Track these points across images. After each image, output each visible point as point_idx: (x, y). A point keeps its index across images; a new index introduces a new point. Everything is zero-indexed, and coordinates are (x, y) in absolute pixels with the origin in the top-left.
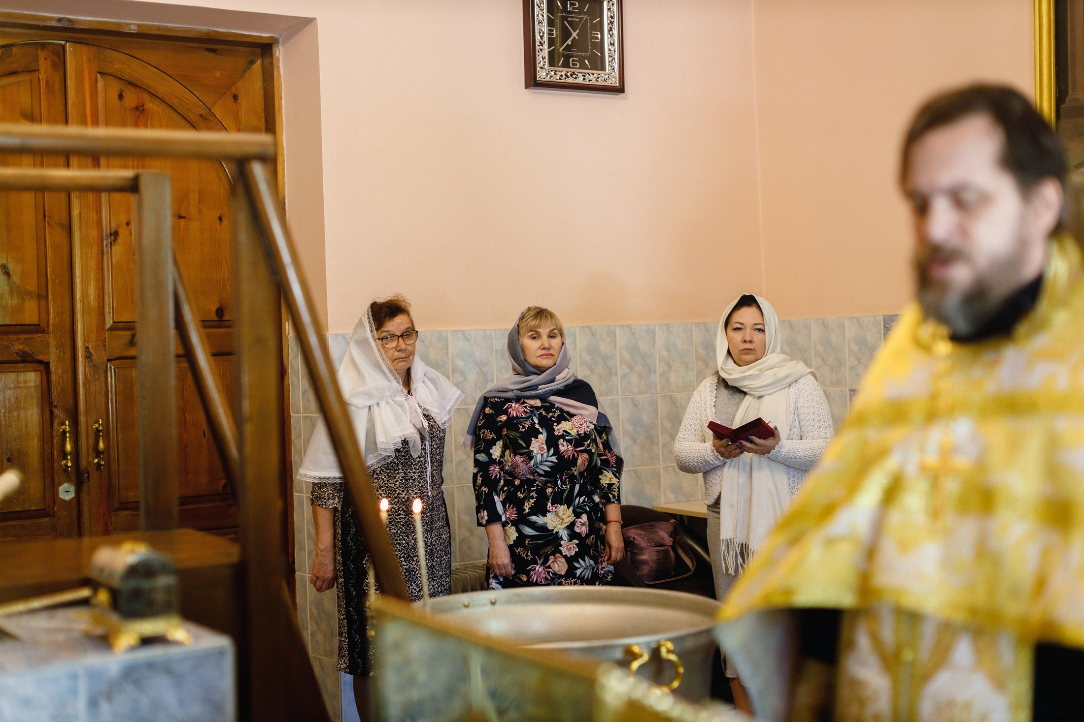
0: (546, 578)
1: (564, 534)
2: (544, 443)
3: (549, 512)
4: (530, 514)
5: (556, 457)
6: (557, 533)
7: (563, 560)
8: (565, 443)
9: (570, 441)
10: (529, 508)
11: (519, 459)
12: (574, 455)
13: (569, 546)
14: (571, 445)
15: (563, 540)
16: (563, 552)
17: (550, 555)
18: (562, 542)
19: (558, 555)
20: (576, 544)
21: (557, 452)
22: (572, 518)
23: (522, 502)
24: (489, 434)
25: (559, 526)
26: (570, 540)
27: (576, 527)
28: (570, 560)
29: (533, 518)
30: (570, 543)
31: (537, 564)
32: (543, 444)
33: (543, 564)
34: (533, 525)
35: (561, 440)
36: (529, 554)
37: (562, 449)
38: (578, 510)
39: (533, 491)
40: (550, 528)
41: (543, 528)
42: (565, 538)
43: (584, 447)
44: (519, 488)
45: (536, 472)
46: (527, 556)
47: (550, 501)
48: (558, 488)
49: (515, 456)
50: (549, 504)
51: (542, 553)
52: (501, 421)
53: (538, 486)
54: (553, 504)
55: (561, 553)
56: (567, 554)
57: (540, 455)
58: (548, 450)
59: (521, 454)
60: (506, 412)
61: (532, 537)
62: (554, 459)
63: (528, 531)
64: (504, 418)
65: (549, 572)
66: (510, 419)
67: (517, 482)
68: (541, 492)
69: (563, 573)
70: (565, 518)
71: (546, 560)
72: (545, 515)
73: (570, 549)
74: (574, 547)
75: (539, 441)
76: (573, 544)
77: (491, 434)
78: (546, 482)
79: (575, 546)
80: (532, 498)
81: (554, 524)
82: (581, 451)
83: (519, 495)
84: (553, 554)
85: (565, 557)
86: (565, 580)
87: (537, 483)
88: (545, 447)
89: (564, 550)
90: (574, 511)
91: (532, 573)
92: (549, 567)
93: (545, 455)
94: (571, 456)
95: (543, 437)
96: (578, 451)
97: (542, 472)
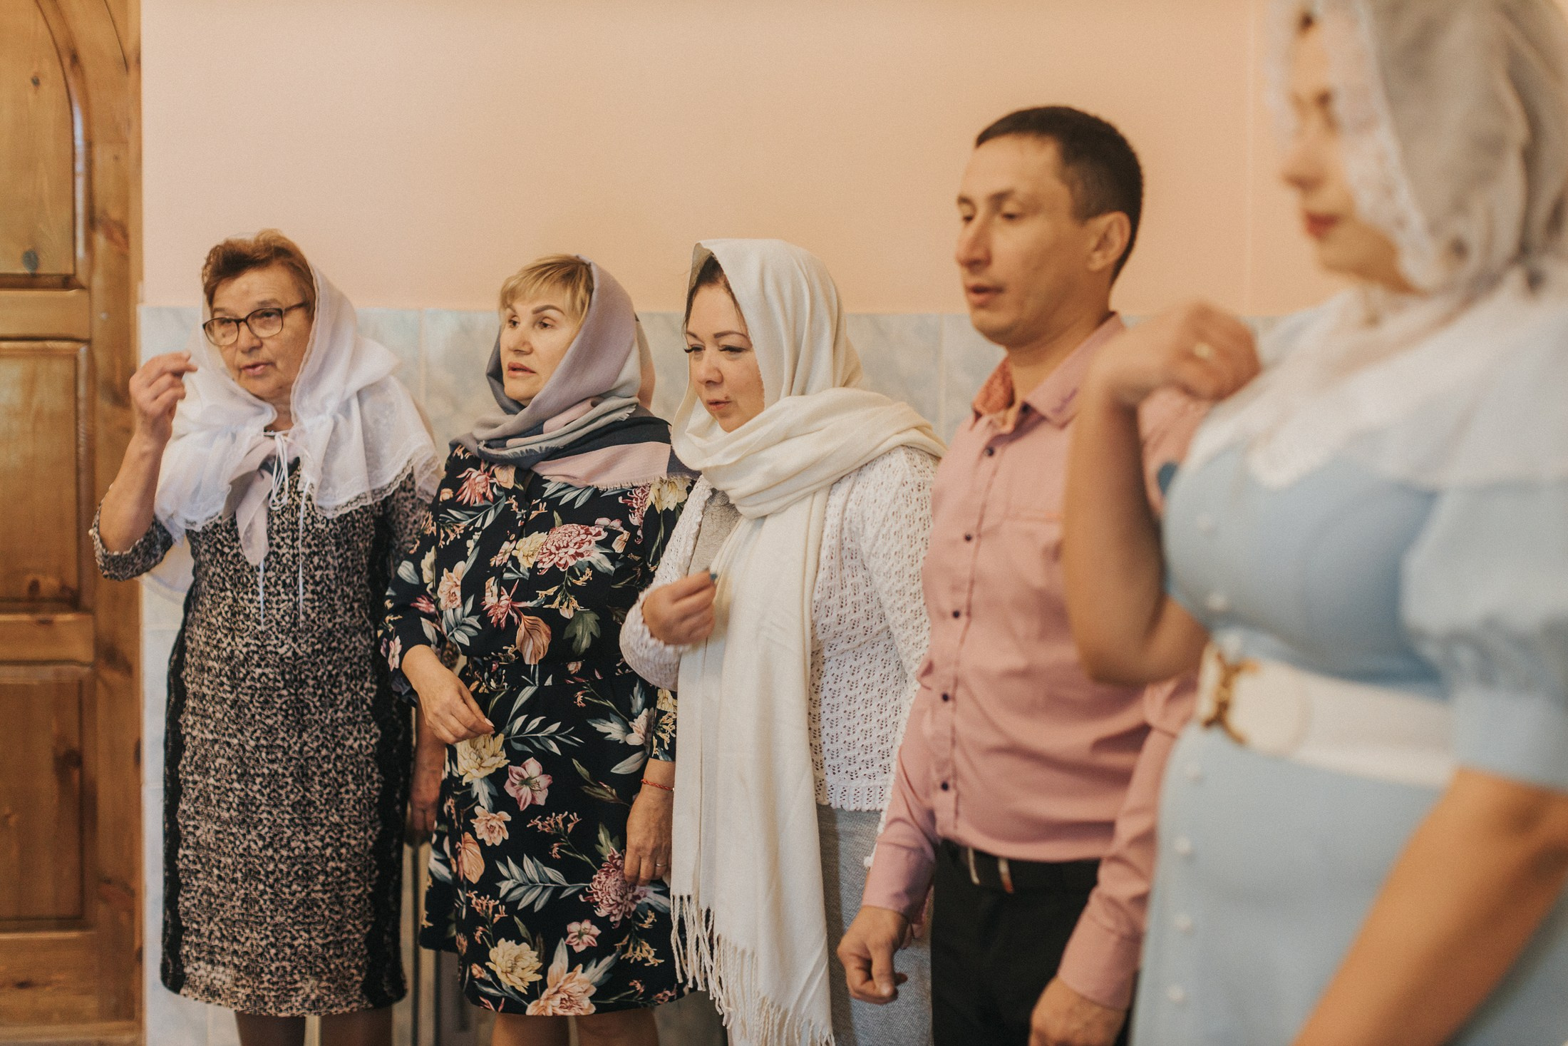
1: (482, 791)
2: (459, 583)
5: (478, 617)
6: (469, 785)
7: (476, 849)
8: (495, 589)
9: (510, 585)
12: (510, 618)
13: (490, 823)
14: (509, 595)
15: (479, 804)
16: (478, 832)
18: (478, 810)
19: (470, 837)
20: (506, 823)
21: (478, 610)
22: (502, 761)
25: (474, 772)
26: (495, 810)
27: (508, 784)
28: (491, 854)
30: (494, 815)
32: (457, 586)
35: (491, 581)
37: (490, 600)
38: (518, 747)
42: (484, 800)
43: (535, 602)
55: (474, 835)
56: (486, 839)
57: (452, 611)
58: (464, 603)
62: (474, 621)
69: (474, 879)
70: (486, 757)
73: (491, 829)
74: (500, 827)
75: (452, 578)
76: (499, 820)
79: (503, 826)
82: (527, 611)
85: (481, 843)
86: (478, 896)
88: (458, 594)
89: (479, 827)
90: (506, 745)
93: (459, 611)
94: (503, 622)
96: (521, 609)
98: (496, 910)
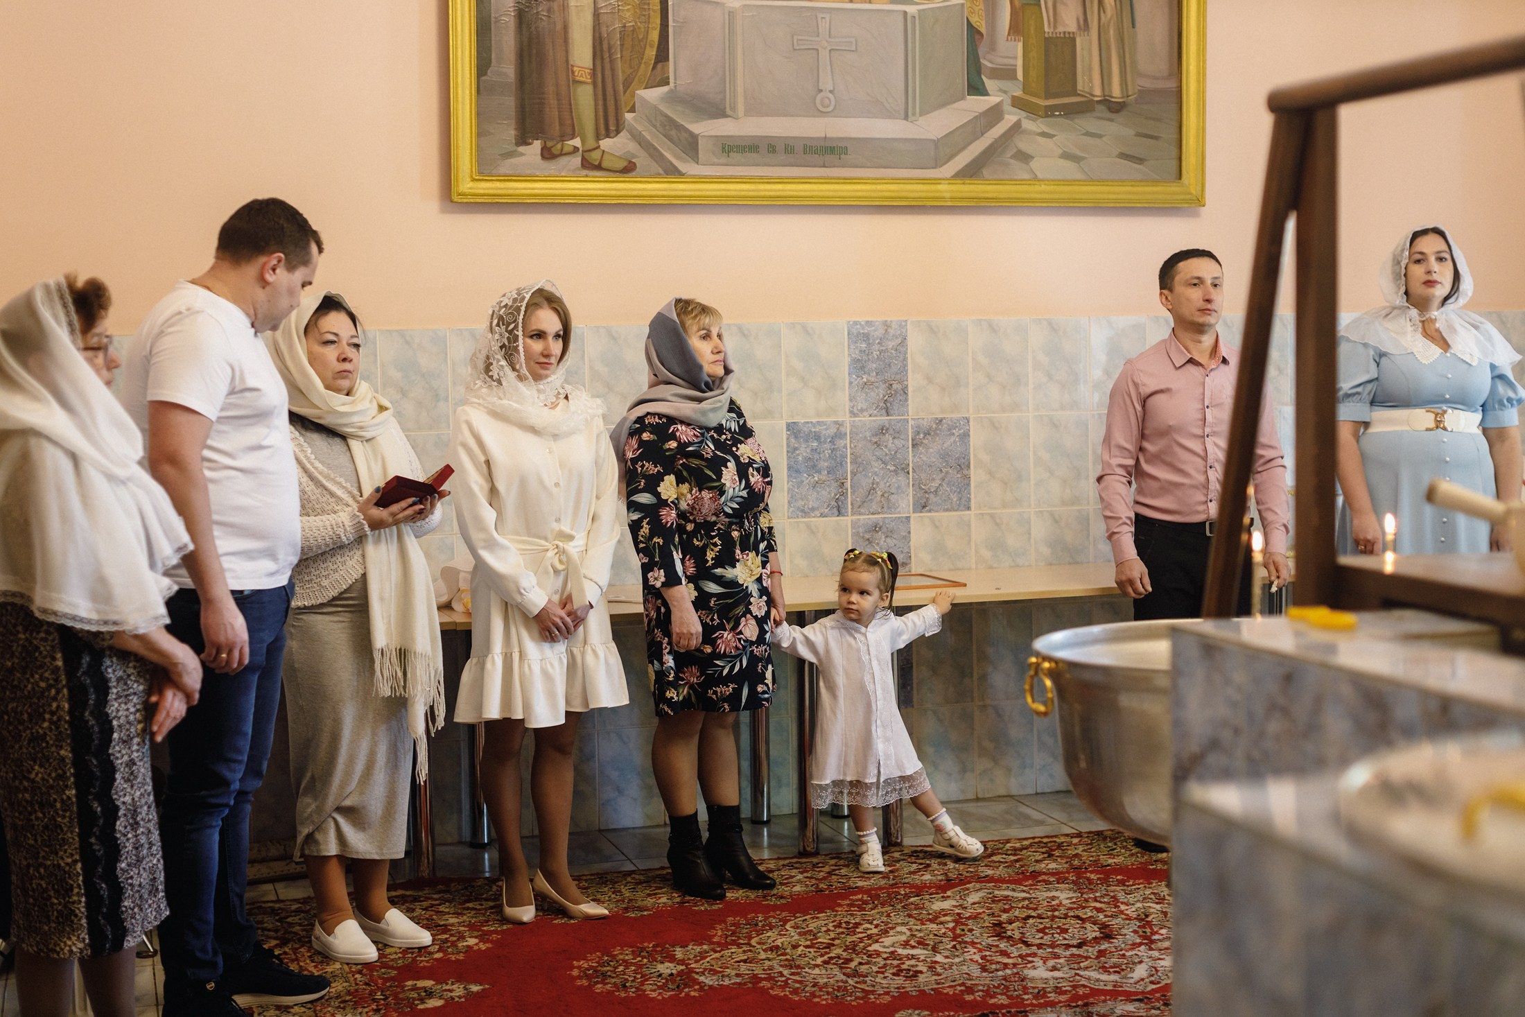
0: (737, 648)
1: (753, 589)
2: (736, 473)
3: (738, 561)
4: (715, 566)
5: (746, 491)
6: (747, 587)
7: (753, 622)
8: (755, 473)
9: (758, 470)
10: (712, 559)
11: (706, 495)
12: (763, 489)
13: (760, 605)
14: (760, 476)
15: (752, 596)
16: (753, 612)
17: (742, 616)
18: (752, 600)
19: (748, 616)
20: (765, 602)
21: (748, 485)
22: (761, 570)
23: (703, 550)
24: (652, 467)
25: (749, 579)
26: (761, 597)
27: (764, 581)
28: (760, 623)
29: (719, 571)
30: (761, 600)
31: (725, 630)
32: (734, 475)
33: (733, 629)
34: (719, 580)
35: (751, 469)
36: (715, 617)
37: (752, 480)
38: (763, 559)
39: (714, 537)
40: (741, 582)
41: (733, 584)
42: (755, 593)
44: (694, 534)
45: (724, 511)
46: (712, 620)
47: (738, 547)
48: (745, 530)
49: (700, 491)
50: (738, 552)
51: (731, 615)
52: (670, 449)
53: (719, 529)
54: (742, 551)
55: (751, 613)
56: (758, 615)
57: (732, 489)
58: (739, 483)
59: (710, 489)
60: (673, 437)
61: (719, 596)
62: (744, 494)
63: (712, 588)
64: (673, 444)
65: (739, 640)
66: (682, 446)
67: (690, 527)
68: (726, 537)
69: (754, 639)
70: (754, 569)
71: (737, 624)
72: (734, 567)
73: (760, 608)
75: (730, 472)
76: (763, 602)
77: (656, 467)
78: (731, 524)
79: (765, 605)
80: (715, 545)
81: (744, 576)
82: (769, 485)
83: (696, 543)
84: (744, 615)
85: (756, 617)
86: (757, 648)
87: (719, 525)
88: (736, 478)
89: (753, 609)
91: (719, 641)
92: (741, 633)
93: (737, 489)
94: (761, 491)
95: (732, 465)
96: (766, 483)
97: (730, 511)
98: (766, 650)
